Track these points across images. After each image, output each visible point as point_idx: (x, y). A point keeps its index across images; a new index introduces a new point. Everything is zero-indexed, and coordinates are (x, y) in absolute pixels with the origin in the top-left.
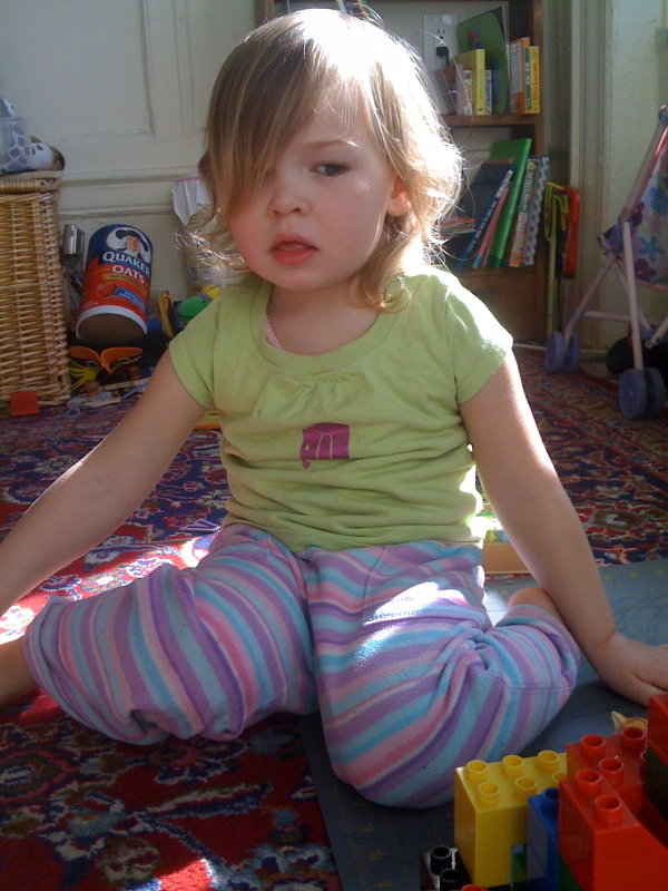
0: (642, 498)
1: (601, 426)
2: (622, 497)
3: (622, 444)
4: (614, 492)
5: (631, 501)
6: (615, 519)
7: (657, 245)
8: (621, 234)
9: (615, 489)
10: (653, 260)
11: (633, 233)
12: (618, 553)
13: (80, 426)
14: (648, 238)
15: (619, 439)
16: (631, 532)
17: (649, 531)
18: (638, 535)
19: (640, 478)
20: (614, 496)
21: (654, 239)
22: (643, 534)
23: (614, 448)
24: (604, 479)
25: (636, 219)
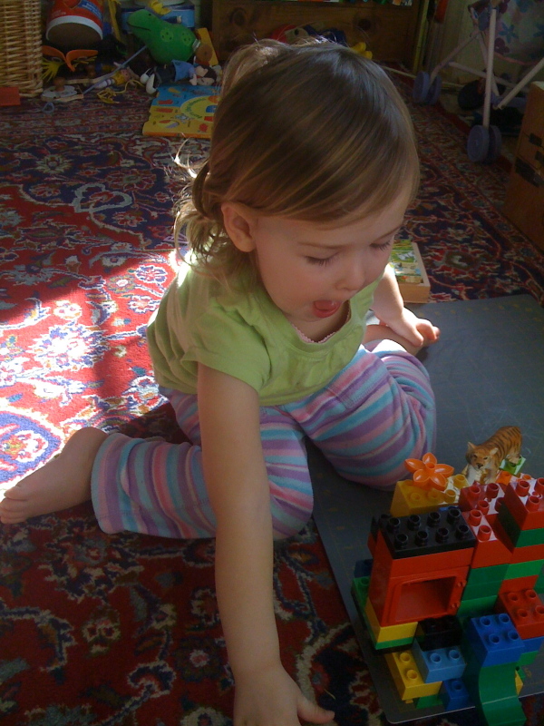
0: (478, 242)
1: (452, 167)
2: (465, 240)
3: (467, 188)
4: (459, 235)
5: (471, 245)
6: (460, 260)
7: (514, 32)
8: (489, 18)
9: (461, 232)
10: (509, 41)
12: (460, 290)
13: (58, 123)
14: (508, 25)
15: (465, 182)
16: (470, 273)
17: (481, 273)
18: (474, 276)
19: (477, 223)
20: (460, 239)
21: (512, 27)
22: (478, 276)
23: (461, 191)
24: (453, 221)
25: (502, 8)
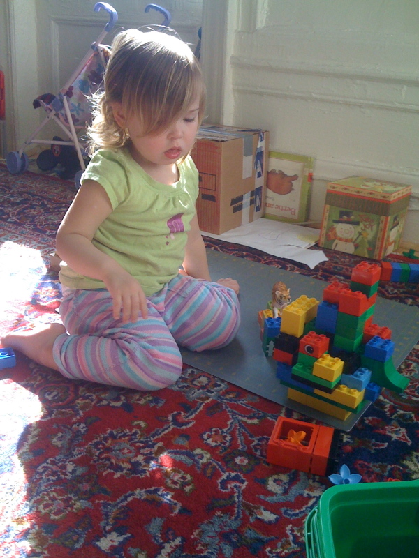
7: (81, 107)
8: (62, 102)
10: (78, 114)
11: (68, 101)
14: (76, 105)
21: (79, 105)
25: (69, 94)
